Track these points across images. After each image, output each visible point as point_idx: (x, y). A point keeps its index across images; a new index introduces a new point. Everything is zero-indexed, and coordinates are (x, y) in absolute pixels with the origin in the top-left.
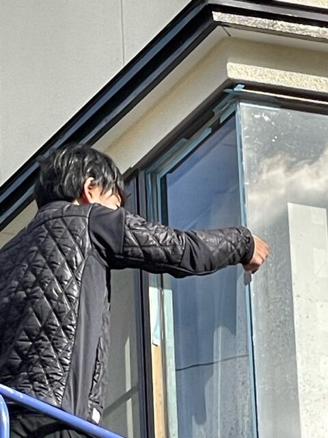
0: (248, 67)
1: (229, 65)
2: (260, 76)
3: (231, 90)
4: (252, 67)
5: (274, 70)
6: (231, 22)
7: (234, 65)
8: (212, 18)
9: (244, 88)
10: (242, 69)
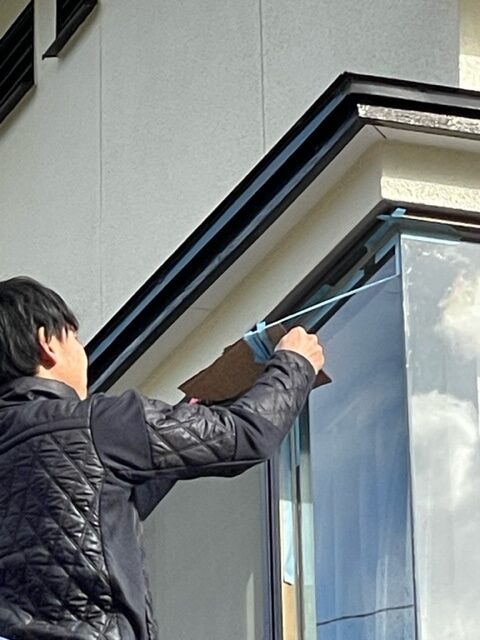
0: (413, 183)
1: (385, 180)
2: (429, 195)
3: (387, 216)
4: (418, 182)
5: (451, 187)
6: (385, 118)
7: (391, 180)
8: (357, 113)
9: (406, 213)
10: (403, 186)
